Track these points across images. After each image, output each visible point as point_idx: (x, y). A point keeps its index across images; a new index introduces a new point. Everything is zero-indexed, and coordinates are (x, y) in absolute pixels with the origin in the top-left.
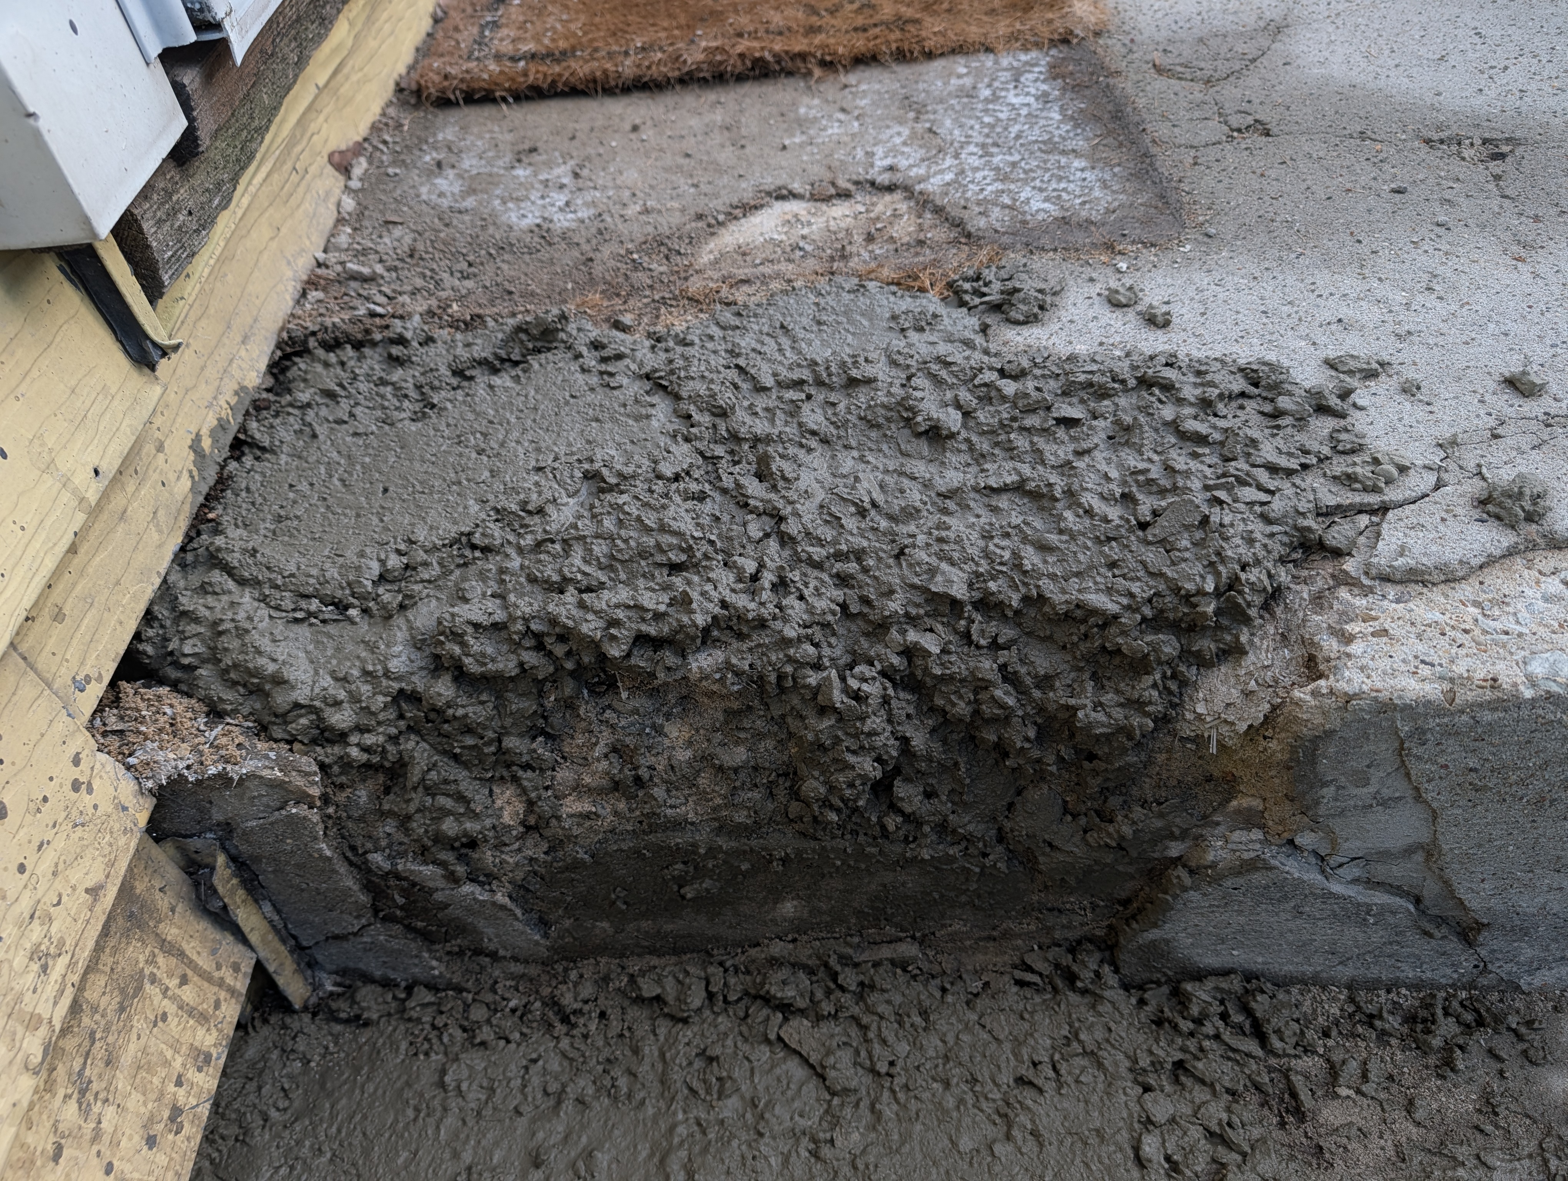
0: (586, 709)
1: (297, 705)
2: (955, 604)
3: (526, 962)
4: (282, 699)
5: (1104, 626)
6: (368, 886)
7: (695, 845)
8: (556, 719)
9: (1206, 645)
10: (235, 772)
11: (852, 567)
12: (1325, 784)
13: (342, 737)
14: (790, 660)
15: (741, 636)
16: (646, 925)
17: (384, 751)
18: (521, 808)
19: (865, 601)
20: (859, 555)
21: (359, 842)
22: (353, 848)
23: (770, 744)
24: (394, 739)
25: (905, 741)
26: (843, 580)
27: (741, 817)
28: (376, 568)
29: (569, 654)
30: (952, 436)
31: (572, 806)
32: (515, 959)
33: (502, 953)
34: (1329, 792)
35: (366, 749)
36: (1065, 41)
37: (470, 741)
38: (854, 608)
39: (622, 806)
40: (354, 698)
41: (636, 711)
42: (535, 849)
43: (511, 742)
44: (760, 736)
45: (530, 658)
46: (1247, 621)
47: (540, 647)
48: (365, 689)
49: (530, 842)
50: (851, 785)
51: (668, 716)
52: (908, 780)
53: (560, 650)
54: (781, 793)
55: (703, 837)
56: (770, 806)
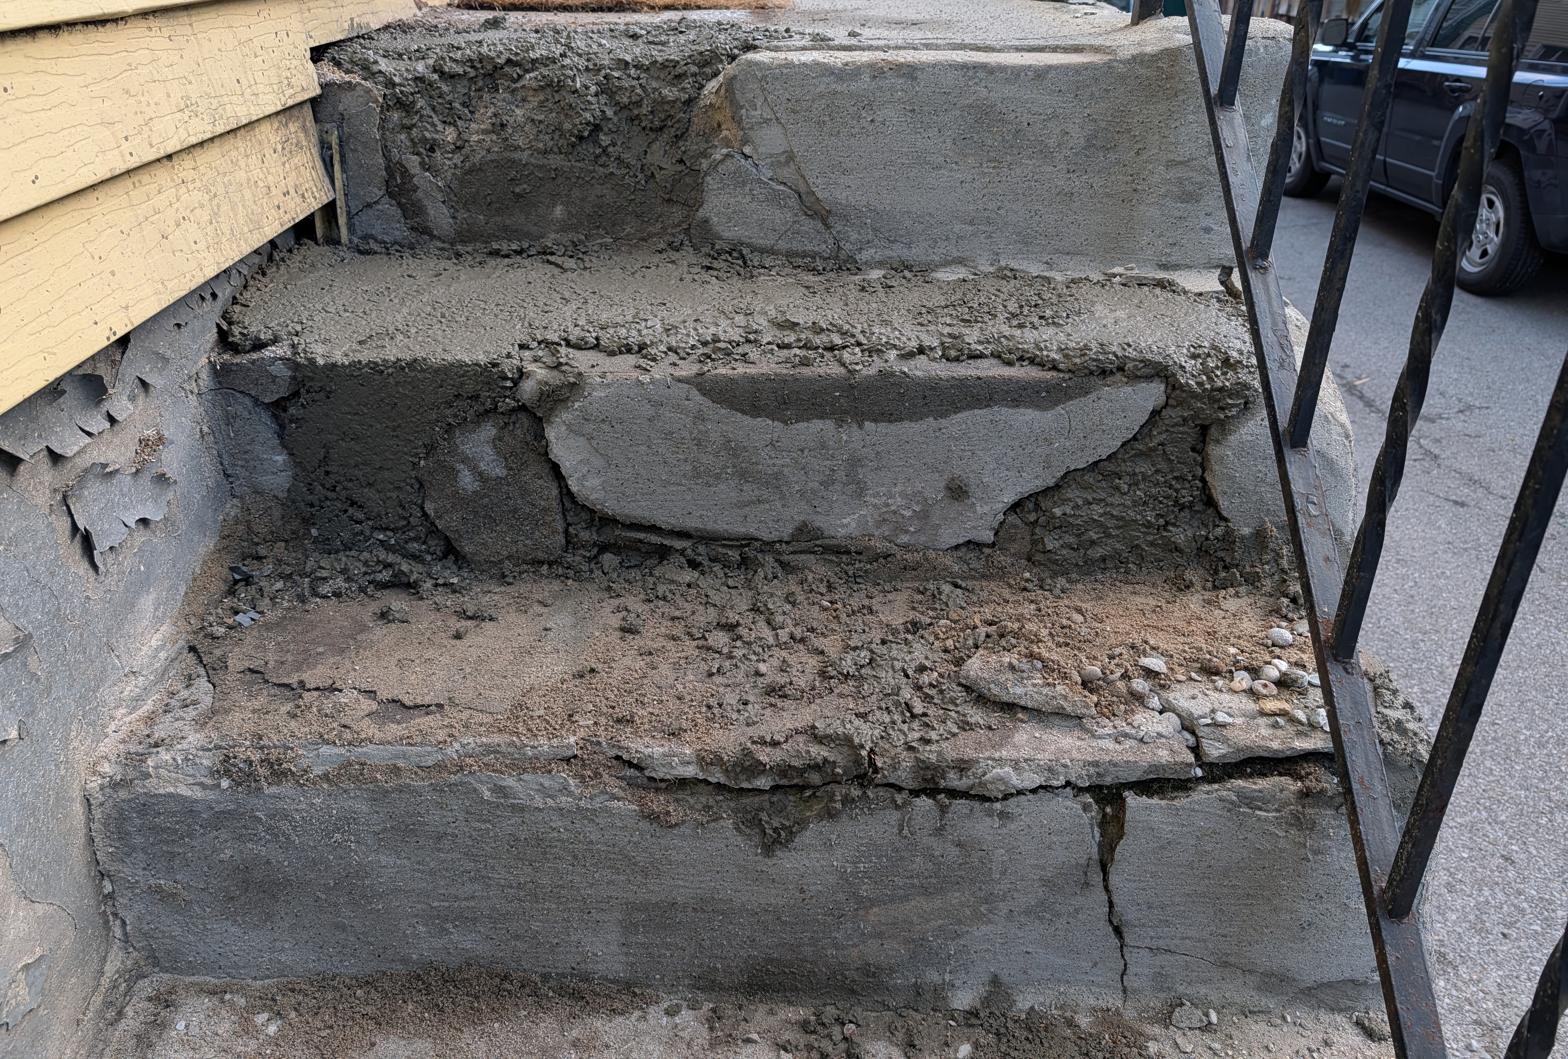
0: (486, 97)
1: (380, 72)
2: (627, 63)
3: (444, 242)
4: (375, 68)
5: (674, 67)
6: (388, 169)
7: (521, 160)
8: (474, 102)
9: (708, 70)
10: (354, 81)
11: (593, 56)
12: (742, 108)
13: (394, 85)
14: (564, 74)
15: (547, 66)
16: (498, 219)
17: (407, 97)
18: (455, 136)
19: (595, 65)
20: (595, 54)
21: (389, 143)
22: (386, 147)
23: (554, 115)
24: (412, 94)
25: (603, 112)
26: (588, 60)
27: (541, 145)
28: (416, 47)
29: (482, 67)
30: (641, 36)
31: (475, 138)
32: (439, 238)
33: (435, 232)
34: (743, 111)
35: (402, 92)
36: (763, 8)
37: (440, 101)
38: (591, 67)
39: (495, 137)
40: (401, 75)
41: (504, 100)
42: (457, 159)
43: (457, 105)
44: (551, 111)
45: (468, 69)
46: (721, 61)
47: (472, 67)
48: (405, 74)
49: (456, 156)
50: (581, 124)
51: (517, 106)
52: (605, 134)
53: (479, 66)
54: (556, 137)
55: (524, 156)
56: (551, 143)
